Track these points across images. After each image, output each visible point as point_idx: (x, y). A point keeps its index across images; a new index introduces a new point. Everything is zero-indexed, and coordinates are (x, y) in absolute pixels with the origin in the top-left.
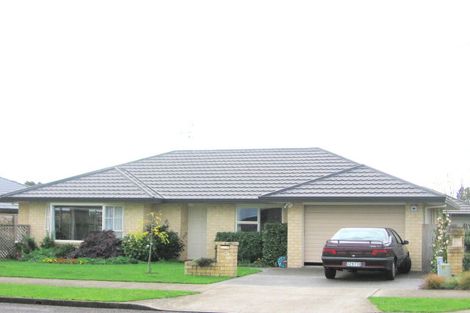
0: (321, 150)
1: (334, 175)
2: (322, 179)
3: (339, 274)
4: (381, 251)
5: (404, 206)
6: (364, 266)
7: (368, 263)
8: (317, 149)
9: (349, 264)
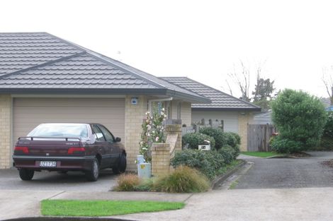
0: (48, 35)
1: (50, 63)
2: (35, 68)
3: (36, 176)
4: (78, 149)
5: (124, 99)
6: (59, 166)
7: (63, 162)
8: (45, 34)
9: (43, 164)
